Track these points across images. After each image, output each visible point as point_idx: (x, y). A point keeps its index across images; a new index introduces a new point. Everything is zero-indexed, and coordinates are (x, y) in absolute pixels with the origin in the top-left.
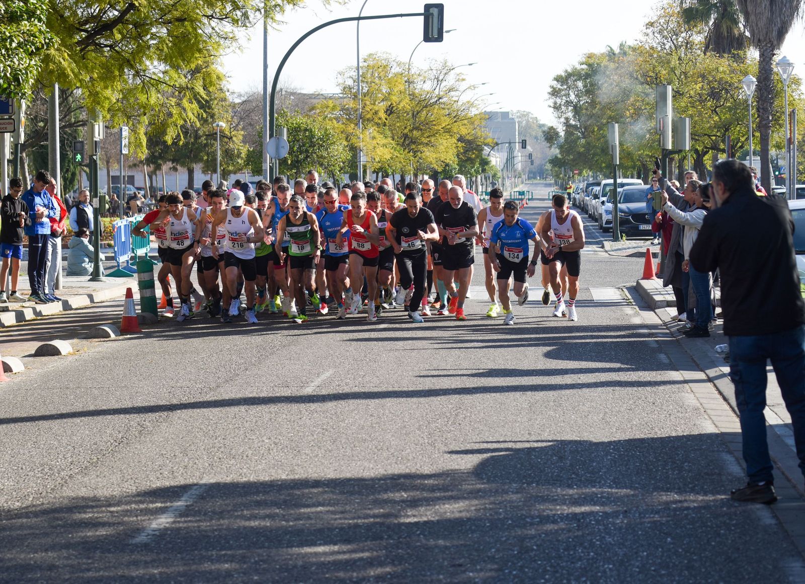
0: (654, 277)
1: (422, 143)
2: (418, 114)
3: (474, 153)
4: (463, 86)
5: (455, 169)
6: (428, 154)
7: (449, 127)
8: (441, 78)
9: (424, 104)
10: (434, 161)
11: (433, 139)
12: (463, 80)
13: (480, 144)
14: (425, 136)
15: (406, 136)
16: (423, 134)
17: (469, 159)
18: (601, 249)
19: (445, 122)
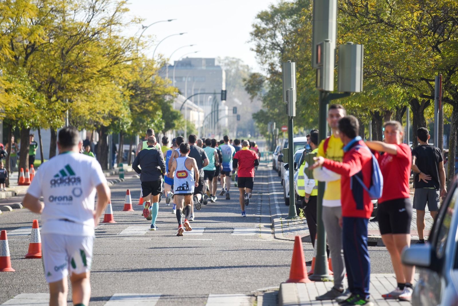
0: (306, 279)
1: (72, 90)
2: (67, 52)
3: (151, 105)
4: (125, 18)
5: (127, 123)
6: (80, 103)
7: (108, 69)
8: (97, 8)
9: (75, 40)
10: (87, 113)
11: (86, 85)
12: (126, 10)
13: (159, 93)
14: (77, 80)
15: (52, 81)
16: (73, 78)
17: (146, 112)
18: (270, 230)
19: (103, 63)
